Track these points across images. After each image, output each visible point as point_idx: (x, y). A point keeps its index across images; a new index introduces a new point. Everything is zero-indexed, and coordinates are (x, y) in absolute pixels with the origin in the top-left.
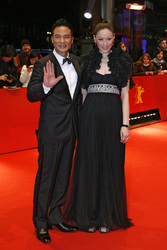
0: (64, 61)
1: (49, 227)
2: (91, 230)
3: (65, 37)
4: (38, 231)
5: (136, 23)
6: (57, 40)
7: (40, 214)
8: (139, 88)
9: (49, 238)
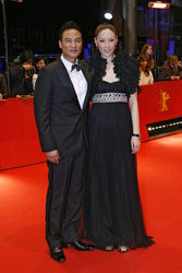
0: (73, 68)
1: (63, 245)
2: (109, 248)
3: (76, 40)
4: (52, 250)
5: (163, 22)
6: (68, 45)
7: (53, 233)
8: (164, 94)
9: (64, 257)
